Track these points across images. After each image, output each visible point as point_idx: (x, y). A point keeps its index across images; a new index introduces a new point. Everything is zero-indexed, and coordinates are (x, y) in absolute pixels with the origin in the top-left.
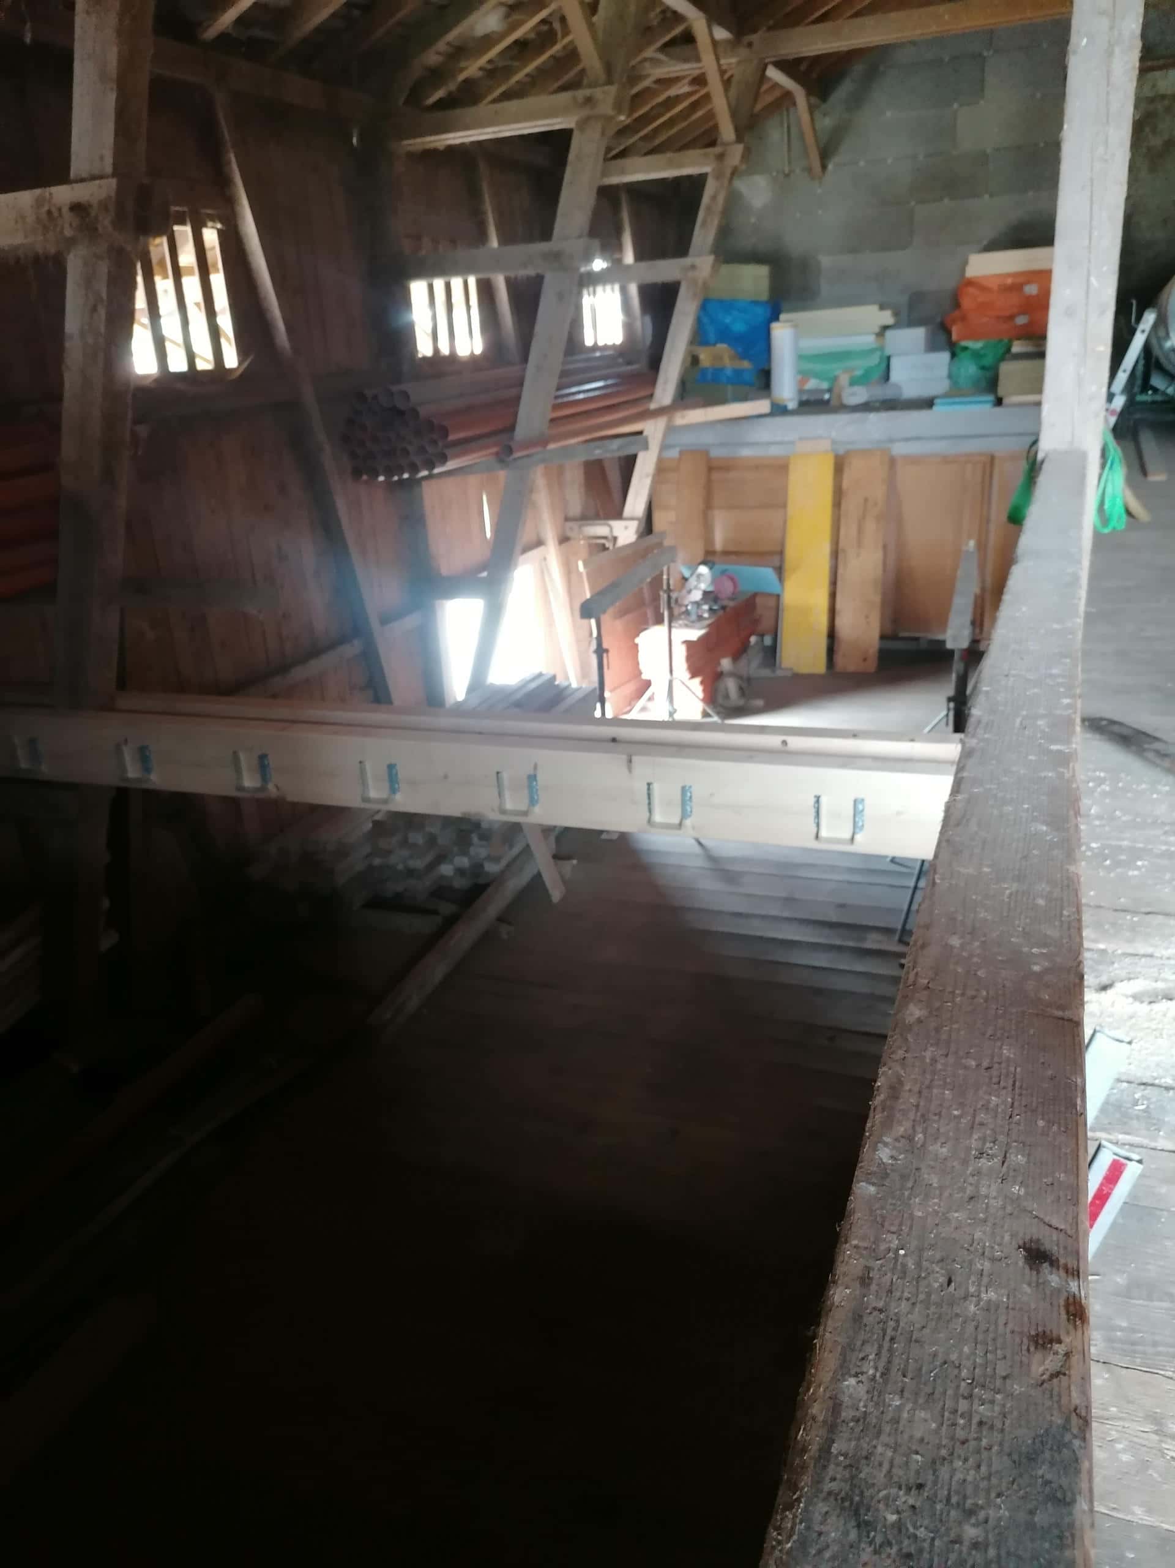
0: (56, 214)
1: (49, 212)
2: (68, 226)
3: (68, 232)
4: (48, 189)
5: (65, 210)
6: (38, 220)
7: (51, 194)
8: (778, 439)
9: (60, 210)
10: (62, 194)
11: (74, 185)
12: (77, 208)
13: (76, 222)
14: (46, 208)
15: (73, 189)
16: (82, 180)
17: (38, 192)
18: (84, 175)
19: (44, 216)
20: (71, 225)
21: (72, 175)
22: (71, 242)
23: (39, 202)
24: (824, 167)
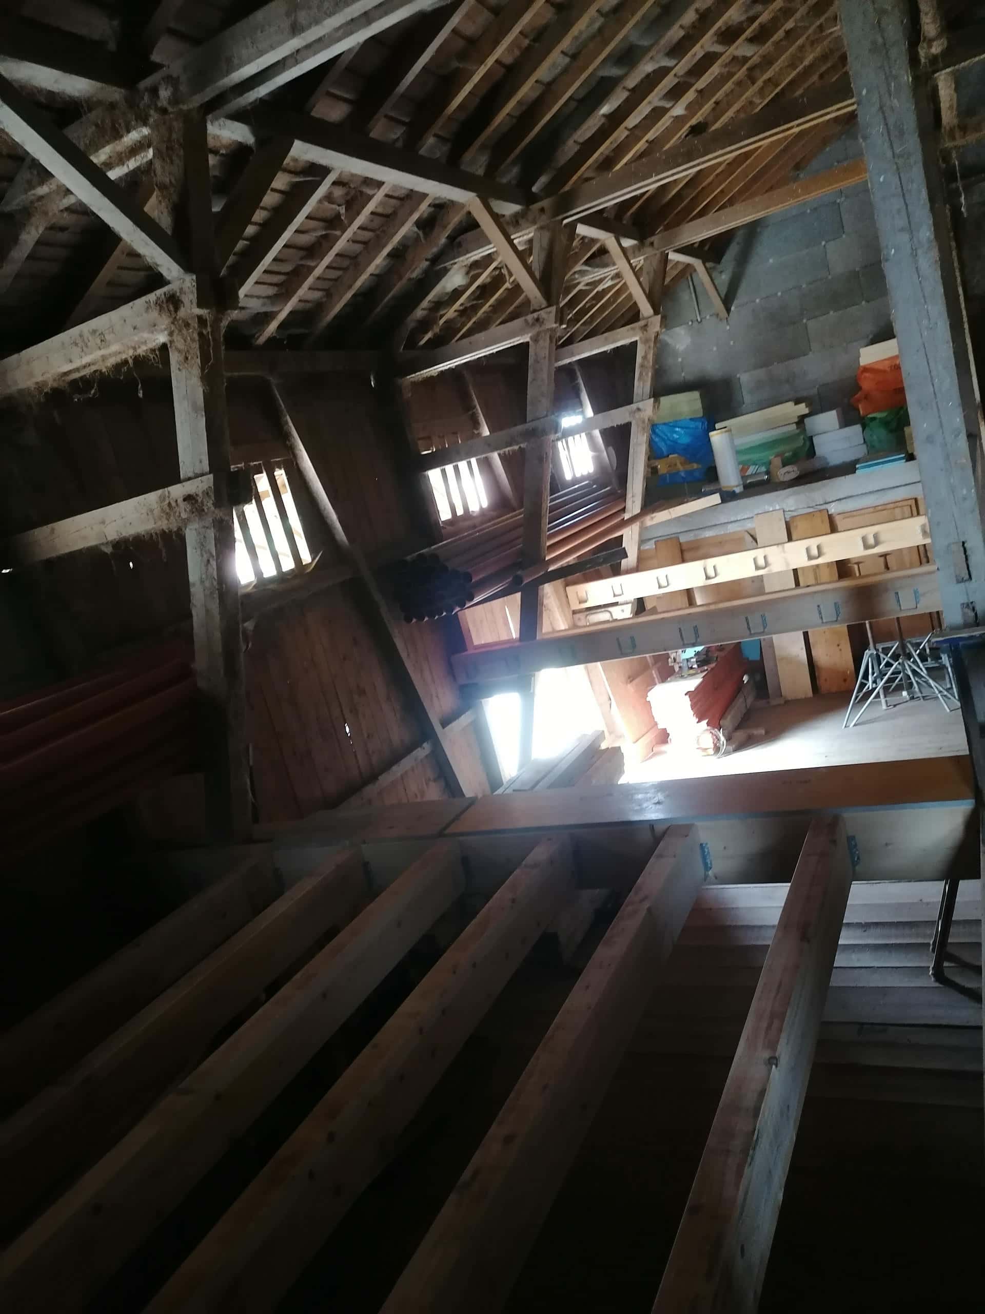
0: (174, 504)
1: (169, 504)
2: (184, 510)
3: (184, 515)
4: (166, 489)
5: (180, 500)
6: (163, 511)
7: (169, 492)
8: (732, 519)
9: (176, 501)
10: (177, 491)
11: (184, 483)
12: (188, 498)
13: (189, 507)
14: (167, 502)
15: (184, 486)
16: (189, 479)
17: (160, 492)
18: (191, 474)
19: (166, 507)
20: (185, 510)
21: (182, 477)
22: (186, 522)
23: (162, 499)
24: (728, 310)
